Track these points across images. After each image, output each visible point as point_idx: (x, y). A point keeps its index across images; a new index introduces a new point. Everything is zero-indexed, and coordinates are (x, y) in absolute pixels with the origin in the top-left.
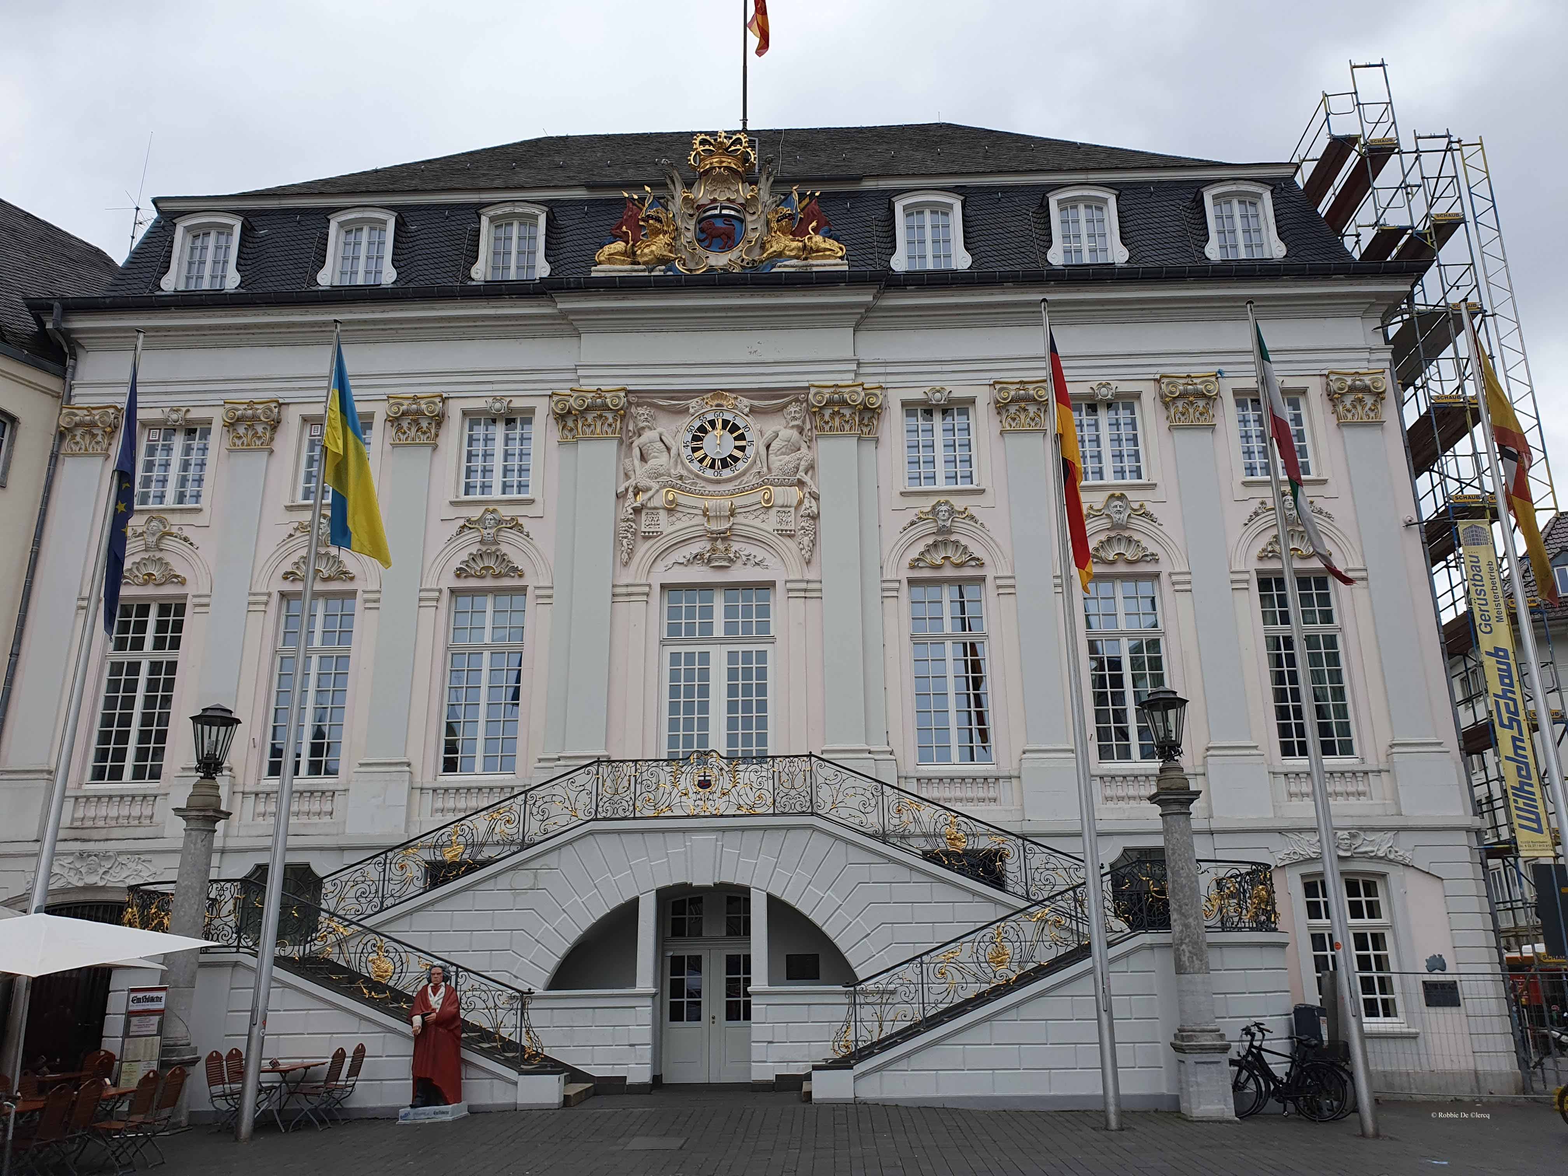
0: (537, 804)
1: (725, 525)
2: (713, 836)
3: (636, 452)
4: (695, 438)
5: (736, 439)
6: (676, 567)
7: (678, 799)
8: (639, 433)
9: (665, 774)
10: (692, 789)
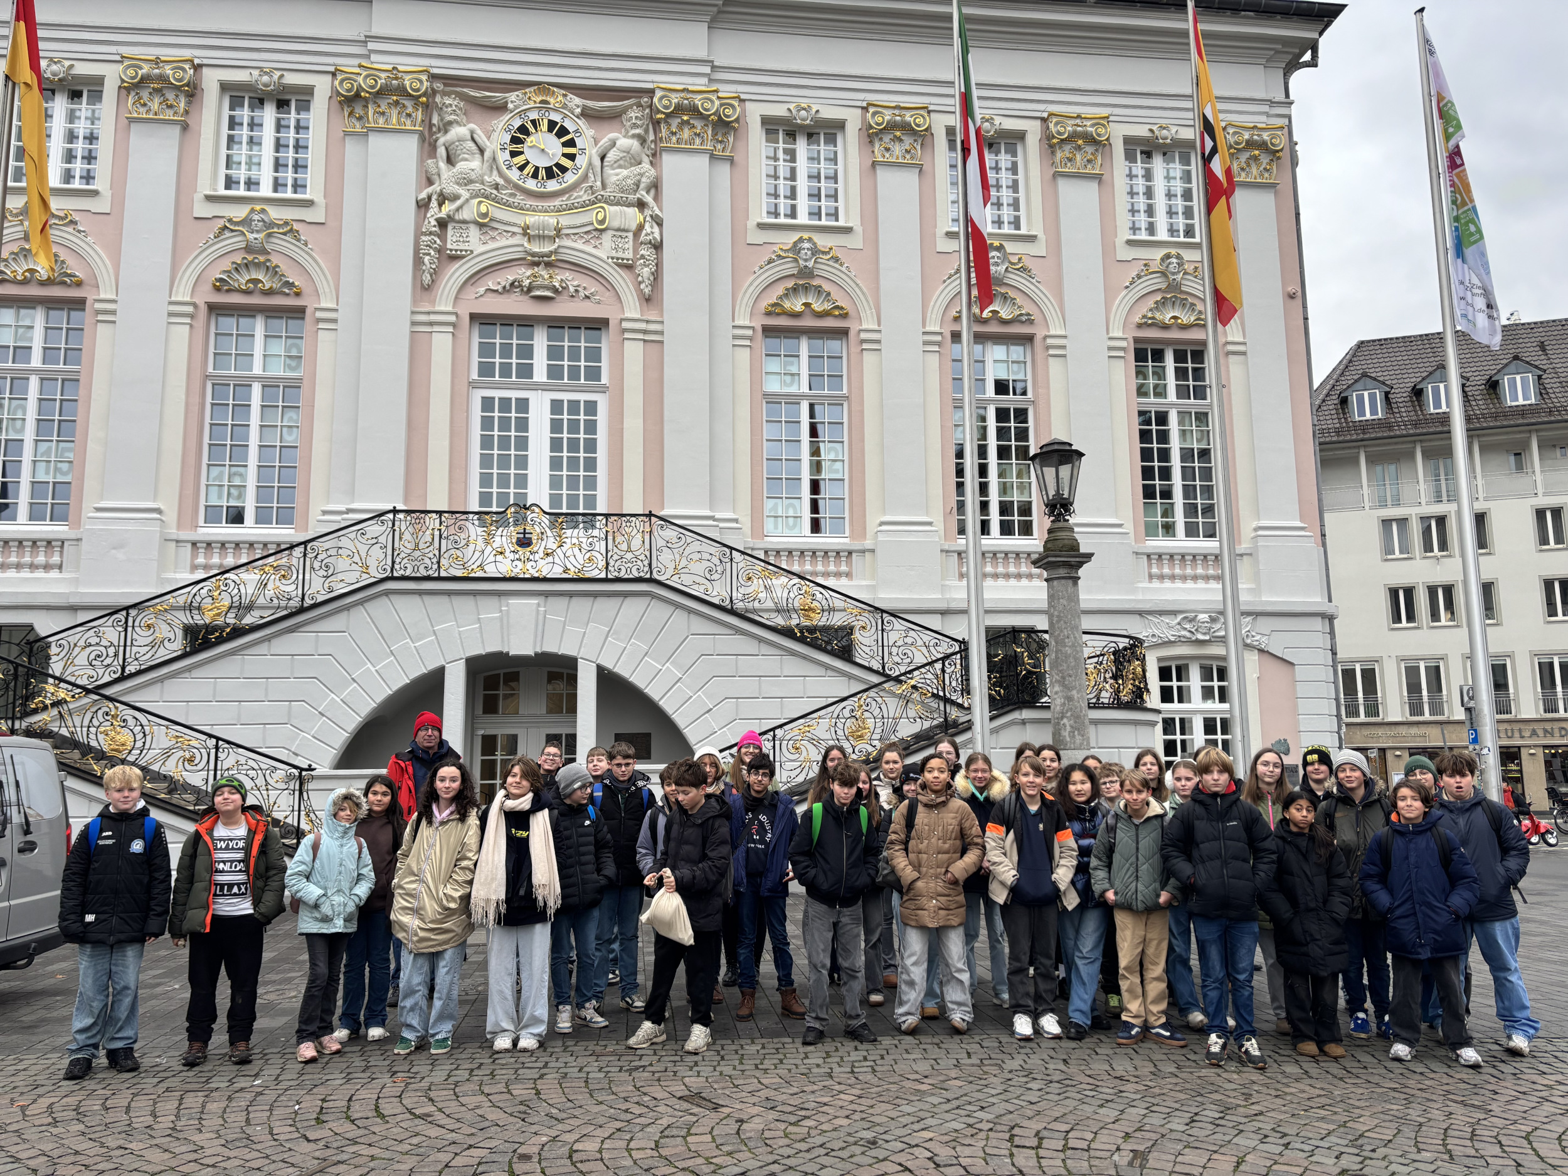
0: (320, 557)
1: (547, 248)
2: (534, 601)
3: (442, 151)
4: (515, 140)
5: (565, 145)
6: (490, 295)
7: (492, 558)
8: (446, 127)
9: (474, 530)
10: (509, 548)
